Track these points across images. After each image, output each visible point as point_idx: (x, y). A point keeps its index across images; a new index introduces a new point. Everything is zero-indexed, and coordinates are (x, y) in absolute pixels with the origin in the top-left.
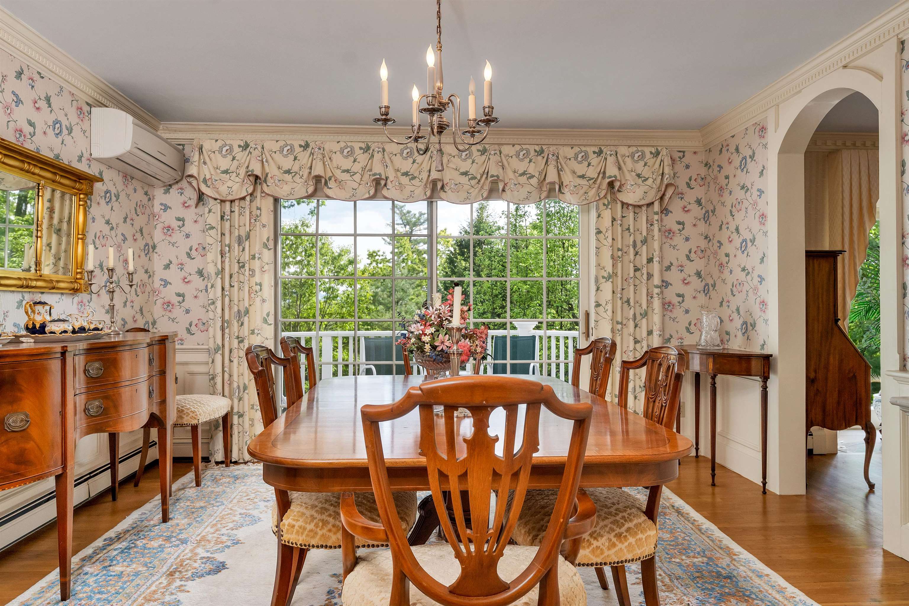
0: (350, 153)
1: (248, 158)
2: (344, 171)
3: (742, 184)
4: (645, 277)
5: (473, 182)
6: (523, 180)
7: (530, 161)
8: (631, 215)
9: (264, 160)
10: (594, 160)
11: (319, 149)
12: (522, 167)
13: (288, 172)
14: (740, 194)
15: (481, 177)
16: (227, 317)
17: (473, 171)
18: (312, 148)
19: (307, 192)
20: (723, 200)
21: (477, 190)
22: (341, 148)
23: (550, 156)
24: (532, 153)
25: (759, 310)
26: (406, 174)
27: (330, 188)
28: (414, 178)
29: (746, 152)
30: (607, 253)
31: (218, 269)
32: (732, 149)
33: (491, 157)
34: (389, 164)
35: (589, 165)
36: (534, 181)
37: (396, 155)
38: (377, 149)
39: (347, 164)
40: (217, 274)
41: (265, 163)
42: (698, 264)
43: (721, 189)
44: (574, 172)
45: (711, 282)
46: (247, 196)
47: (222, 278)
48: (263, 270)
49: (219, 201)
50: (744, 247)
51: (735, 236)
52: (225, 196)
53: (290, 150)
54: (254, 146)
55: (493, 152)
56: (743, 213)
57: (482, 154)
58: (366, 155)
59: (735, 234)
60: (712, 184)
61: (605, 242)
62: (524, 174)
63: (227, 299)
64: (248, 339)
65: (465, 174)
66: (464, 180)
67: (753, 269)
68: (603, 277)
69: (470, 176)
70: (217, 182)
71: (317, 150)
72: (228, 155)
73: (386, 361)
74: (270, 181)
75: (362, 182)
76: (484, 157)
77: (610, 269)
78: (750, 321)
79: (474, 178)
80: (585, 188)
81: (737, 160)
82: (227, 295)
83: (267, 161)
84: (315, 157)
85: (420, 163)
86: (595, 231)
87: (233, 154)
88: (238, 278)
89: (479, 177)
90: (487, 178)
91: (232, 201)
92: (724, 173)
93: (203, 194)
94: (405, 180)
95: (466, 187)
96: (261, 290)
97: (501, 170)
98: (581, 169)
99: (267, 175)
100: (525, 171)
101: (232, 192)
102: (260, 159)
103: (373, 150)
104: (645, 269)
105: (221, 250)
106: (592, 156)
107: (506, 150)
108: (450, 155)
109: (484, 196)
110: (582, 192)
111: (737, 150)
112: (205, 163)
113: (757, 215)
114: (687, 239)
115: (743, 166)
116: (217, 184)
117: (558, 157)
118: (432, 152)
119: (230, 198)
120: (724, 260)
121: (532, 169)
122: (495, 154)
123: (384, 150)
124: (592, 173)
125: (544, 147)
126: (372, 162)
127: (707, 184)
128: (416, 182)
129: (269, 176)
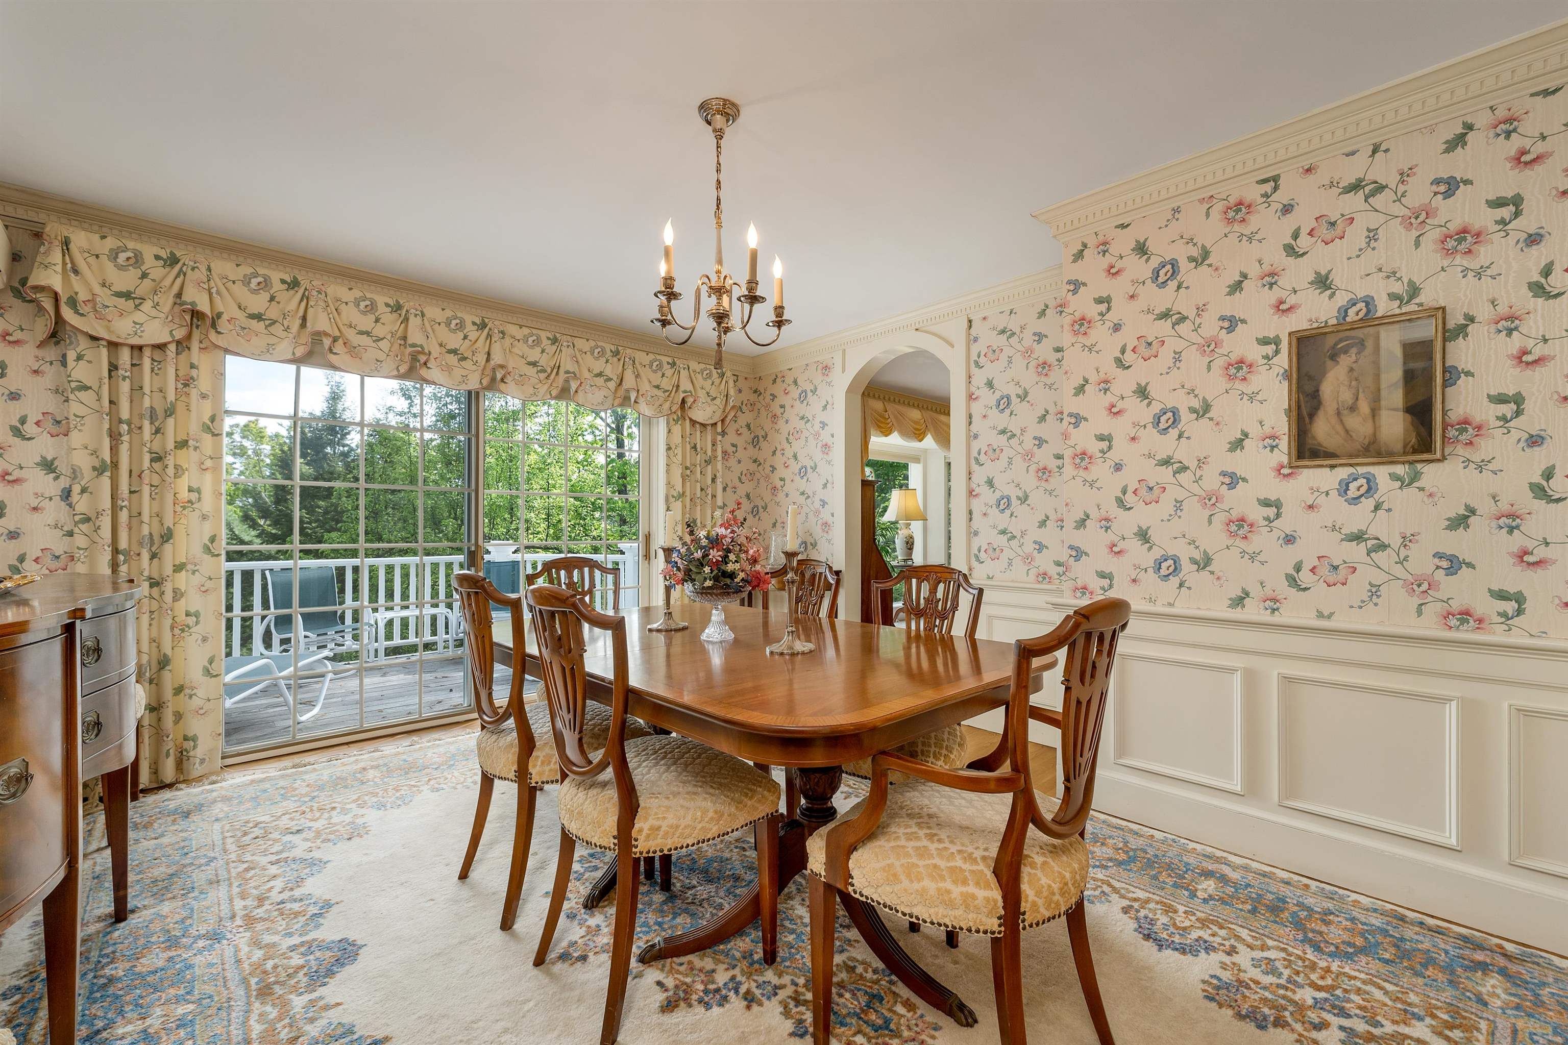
0: (369, 308)
1: (179, 281)
2: (361, 333)
3: (801, 415)
4: (710, 497)
5: (543, 376)
6: (600, 381)
7: (607, 361)
8: (698, 433)
9: (214, 290)
10: (669, 372)
11: (319, 292)
12: (598, 366)
13: (258, 317)
14: (801, 425)
15: (552, 371)
16: (123, 544)
17: (543, 362)
18: (306, 289)
19: (294, 354)
20: (777, 427)
21: (546, 387)
22: (355, 298)
23: (627, 359)
24: (609, 354)
25: (821, 531)
26: (454, 352)
27: (336, 354)
28: (465, 359)
29: (804, 385)
30: (677, 472)
31: (103, 461)
32: (789, 380)
33: (563, 348)
34: (431, 335)
35: (663, 375)
36: (612, 385)
37: (439, 324)
38: (413, 311)
39: (366, 322)
40: (99, 471)
41: (214, 295)
42: (748, 487)
43: (775, 416)
44: (650, 382)
45: (760, 504)
46: (169, 343)
47: (111, 478)
48: (204, 467)
49: (104, 343)
50: (803, 472)
51: (792, 462)
52: (124, 336)
53: (264, 284)
54: (192, 263)
55: (565, 344)
56: (802, 442)
57: (553, 344)
58: (395, 315)
59: (792, 460)
60: (763, 410)
61: (674, 460)
62: (600, 375)
63: (124, 516)
64: (172, 581)
65: (534, 364)
66: (531, 371)
67: (814, 493)
68: (673, 496)
69: (539, 368)
70: (107, 310)
71: (315, 293)
72: (130, 268)
73: (319, 605)
74: (223, 325)
75: (391, 353)
76: (554, 347)
77: (679, 488)
78: (810, 540)
79: (544, 371)
80: (661, 399)
81: (795, 392)
82: (125, 506)
83: (218, 293)
84: (311, 303)
85: (473, 340)
86: (666, 447)
87: (144, 268)
88: (151, 479)
89: (549, 370)
90: (557, 373)
91: (138, 349)
92: (778, 402)
93: (65, 322)
94: (453, 359)
95: (534, 381)
96: (199, 500)
97: (576, 366)
98: (656, 379)
99: (219, 315)
100: (601, 372)
101: (142, 331)
102: (206, 286)
103: (407, 311)
104: (710, 489)
105: (110, 429)
106: (666, 366)
107: (580, 343)
108: (513, 337)
109: (553, 395)
110: (658, 403)
111: (795, 382)
112: (76, 272)
113: (820, 445)
114: (739, 462)
115: (803, 397)
116: (110, 313)
117: (634, 362)
118: (490, 329)
119: (136, 341)
120: (779, 484)
121: (609, 371)
122: (568, 346)
123: (423, 315)
124: (666, 384)
125: (620, 348)
126: (407, 326)
127: (756, 411)
128: (467, 364)
129: (225, 317)
